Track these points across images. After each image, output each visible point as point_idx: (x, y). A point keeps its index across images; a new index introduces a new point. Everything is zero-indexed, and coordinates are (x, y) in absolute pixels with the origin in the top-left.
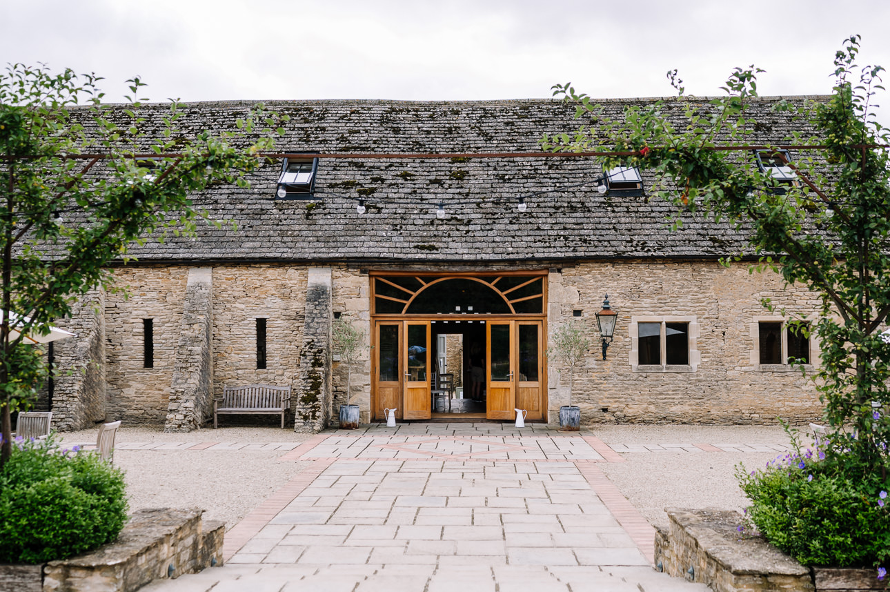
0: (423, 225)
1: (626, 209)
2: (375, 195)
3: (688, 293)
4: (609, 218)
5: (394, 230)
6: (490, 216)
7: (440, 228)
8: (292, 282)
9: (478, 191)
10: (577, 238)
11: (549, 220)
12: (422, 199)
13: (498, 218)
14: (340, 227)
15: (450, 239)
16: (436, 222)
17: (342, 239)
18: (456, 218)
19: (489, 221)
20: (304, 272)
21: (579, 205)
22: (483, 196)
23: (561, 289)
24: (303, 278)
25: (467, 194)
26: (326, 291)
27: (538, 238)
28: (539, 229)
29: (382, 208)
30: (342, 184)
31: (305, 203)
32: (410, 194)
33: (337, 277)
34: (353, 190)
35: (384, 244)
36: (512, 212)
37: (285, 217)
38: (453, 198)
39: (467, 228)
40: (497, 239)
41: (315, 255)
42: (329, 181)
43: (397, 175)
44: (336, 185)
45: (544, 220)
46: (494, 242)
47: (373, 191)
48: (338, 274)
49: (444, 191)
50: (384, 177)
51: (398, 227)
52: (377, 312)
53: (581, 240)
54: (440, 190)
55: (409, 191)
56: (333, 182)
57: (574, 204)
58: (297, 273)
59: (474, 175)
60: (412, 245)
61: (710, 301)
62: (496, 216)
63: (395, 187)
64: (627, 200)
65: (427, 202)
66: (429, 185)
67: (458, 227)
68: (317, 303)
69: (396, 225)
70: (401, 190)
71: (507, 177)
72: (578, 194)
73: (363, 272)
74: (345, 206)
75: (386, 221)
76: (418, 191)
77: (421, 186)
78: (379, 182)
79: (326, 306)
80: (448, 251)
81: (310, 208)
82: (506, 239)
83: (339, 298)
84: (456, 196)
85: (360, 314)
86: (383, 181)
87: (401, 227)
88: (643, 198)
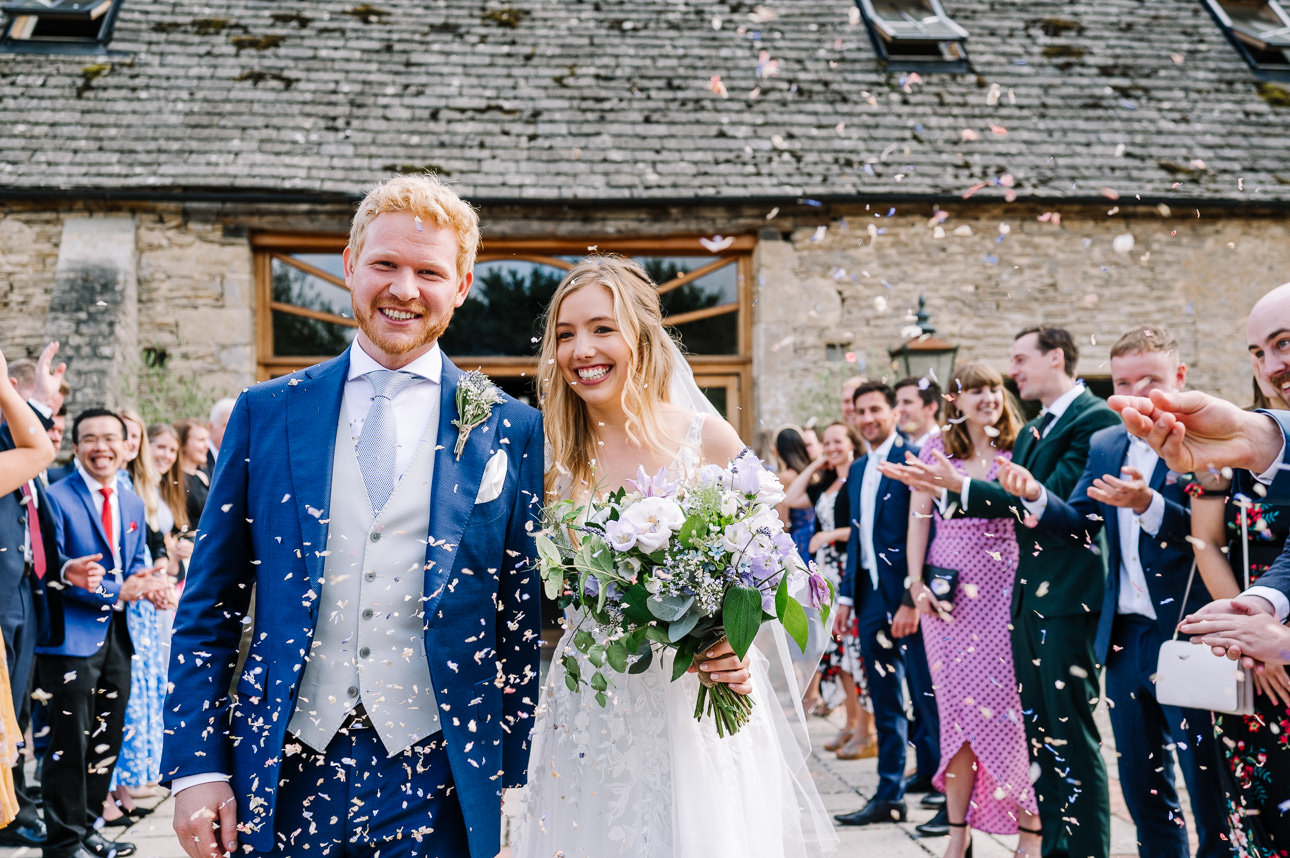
0: (413, 119)
1: (935, 100)
2: (282, 51)
3: (1120, 298)
4: (899, 116)
5: (328, 129)
6: (590, 104)
7: (459, 127)
8: (13, 258)
9: (558, 51)
10: (829, 158)
11: (747, 117)
12: (408, 64)
13: (612, 110)
14: (174, 119)
15: (486, 153)
16: (444, 115)
17: (175, 146)
18: (500, 109)
19: (590, 116)
20: (51, 229)
21: (818, 88)
22: (569, 62)
23: (793, 287)
24: (46, 247)
25: (528, 57)
26: (115, 282)
27: (722, 156)
28: (722, 135)
29: (298, 80)
30: (194, 24)
31: (80, 63)
32: (378, 51)
33: (152, 247)
34: (221, 39)
35: (296, 160)
36: (649, 98)
37: (17, 91)
38: (491, 65)
39: (530, 130)
40: (615, 155)
41: (86, 181)
42: (157, 18)
43: (344, 13)
44: (175, 26)
45: (735, 117)
46: (605, 160)
47: (274, 42)
48: (157, 236)
49: (468, 49)
50: (308, 14)
51: (340, 123)
52: (279, 350)
53: (836, 161)
54: (456, 47)
55: (376, 45)
56: (168, 19)
57: (805, 86)
58: (30, 232)
59: (545, 20)
60: (378, 163)
61: (1176, 320)
62: (607, 105)
63: (337, 34)
64: (935, 79)
65: (423, 69)
66: (425, 34)
67: (508, 127)
68: (83, 315)
69: (334, 119)
70: (353, 44)
71: (627, 25)
72: (809, 65)
73: (232, 232)
74: (194, 72)
75: (308, 109)
76: (397, 47)
77: (406, 36)
78: (294, 24)
79: (111, 324)
80: (480, 179)
81: (88, 76)
82: (639, 155)
83: (160, 307)
84: (501, 61)
85: (224, 355)
86: (304, 22)
87: (348, 123)
88: (972, 78)
